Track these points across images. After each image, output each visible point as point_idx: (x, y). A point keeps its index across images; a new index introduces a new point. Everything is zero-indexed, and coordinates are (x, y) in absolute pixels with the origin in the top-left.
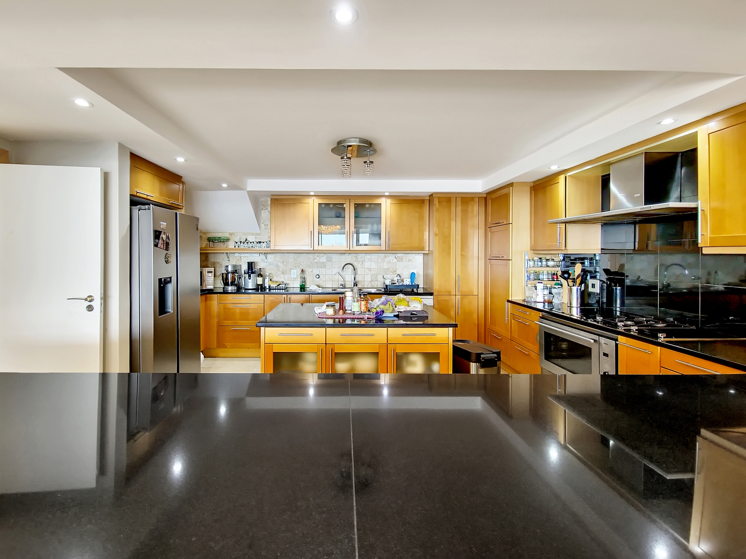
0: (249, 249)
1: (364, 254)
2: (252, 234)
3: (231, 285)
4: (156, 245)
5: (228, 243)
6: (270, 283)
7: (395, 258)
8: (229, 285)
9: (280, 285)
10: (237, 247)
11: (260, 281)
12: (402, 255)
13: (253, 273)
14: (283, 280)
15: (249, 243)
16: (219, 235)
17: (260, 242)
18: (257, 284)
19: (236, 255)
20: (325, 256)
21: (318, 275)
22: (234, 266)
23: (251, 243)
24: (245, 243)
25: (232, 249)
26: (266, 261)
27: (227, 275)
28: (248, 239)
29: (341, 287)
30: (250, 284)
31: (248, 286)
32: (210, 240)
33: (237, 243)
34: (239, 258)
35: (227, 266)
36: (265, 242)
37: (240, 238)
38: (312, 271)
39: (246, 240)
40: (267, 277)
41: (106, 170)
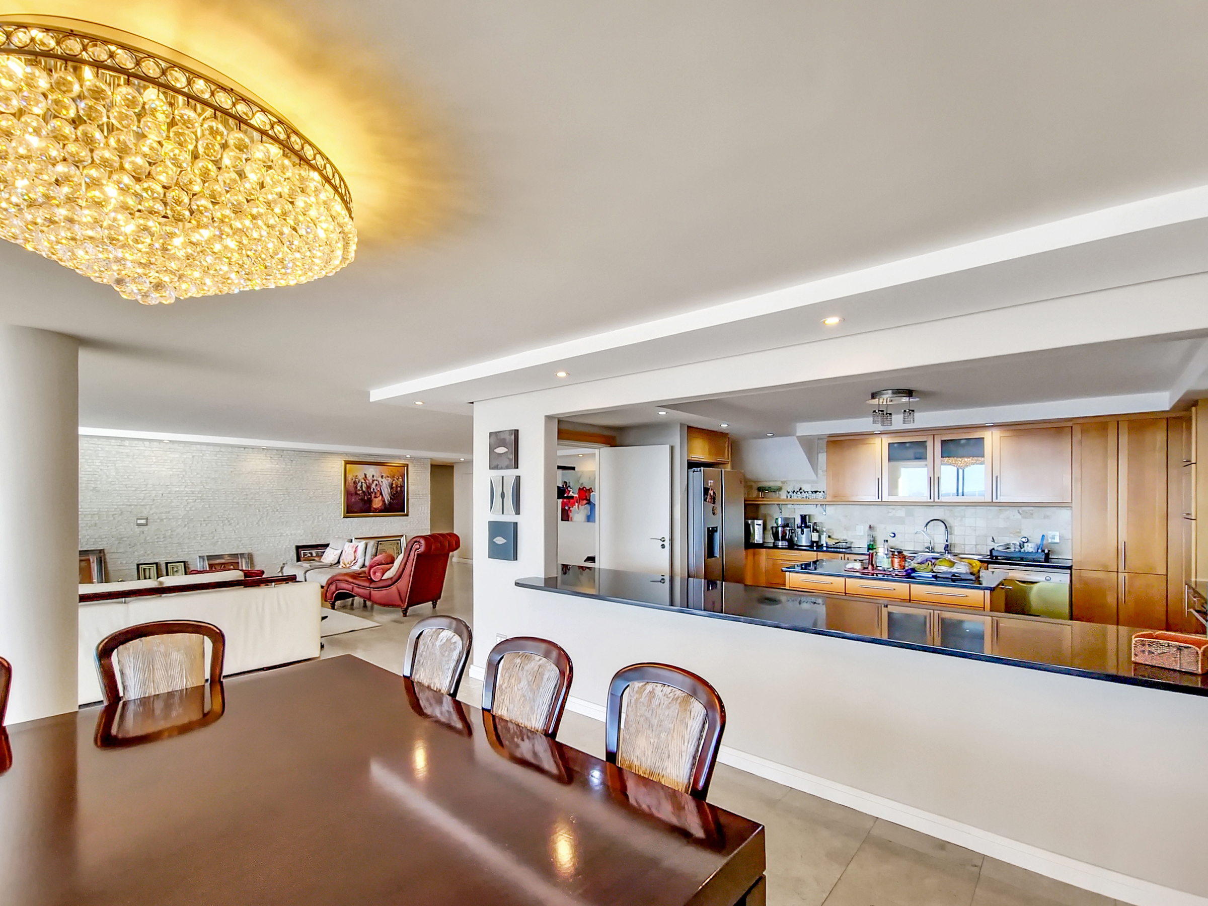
0: (803, 499)
1: (964, 507)
2: (808, 482)
3: (782, 540)
4: (705, 500)
5: (780, 493)
6: (828, 540)
7: (1019, 512)
8: (779, 540)
9: (840, 544)
10: (789, 497)
11: (815, 537)
12: (1032, 508)
13: (807, 527)
14: (845, 538)
15: (803, 493)
16: (771, 484)
17: (816, 492)
18: (811, 541)
19: (789, 506)
20: (904, 509)
21: (894, 534)
22: (786, 519)
23: (805, 492)
24: (799, 493)
25: (783, 500)
26: (824, 513)
27: (777, 528)
28: (803, 489)
29: (928, 550)
30: (804, 541)
31: (801, 542)
32: (761, 489)
33: (789, 493)
34: (793, 510)
35: (777, 519)
36: (822, 492)
37: (794, 487)
38: (885, 528)
39: (801, 489)
40: (825, 534)
41: (672, 444)
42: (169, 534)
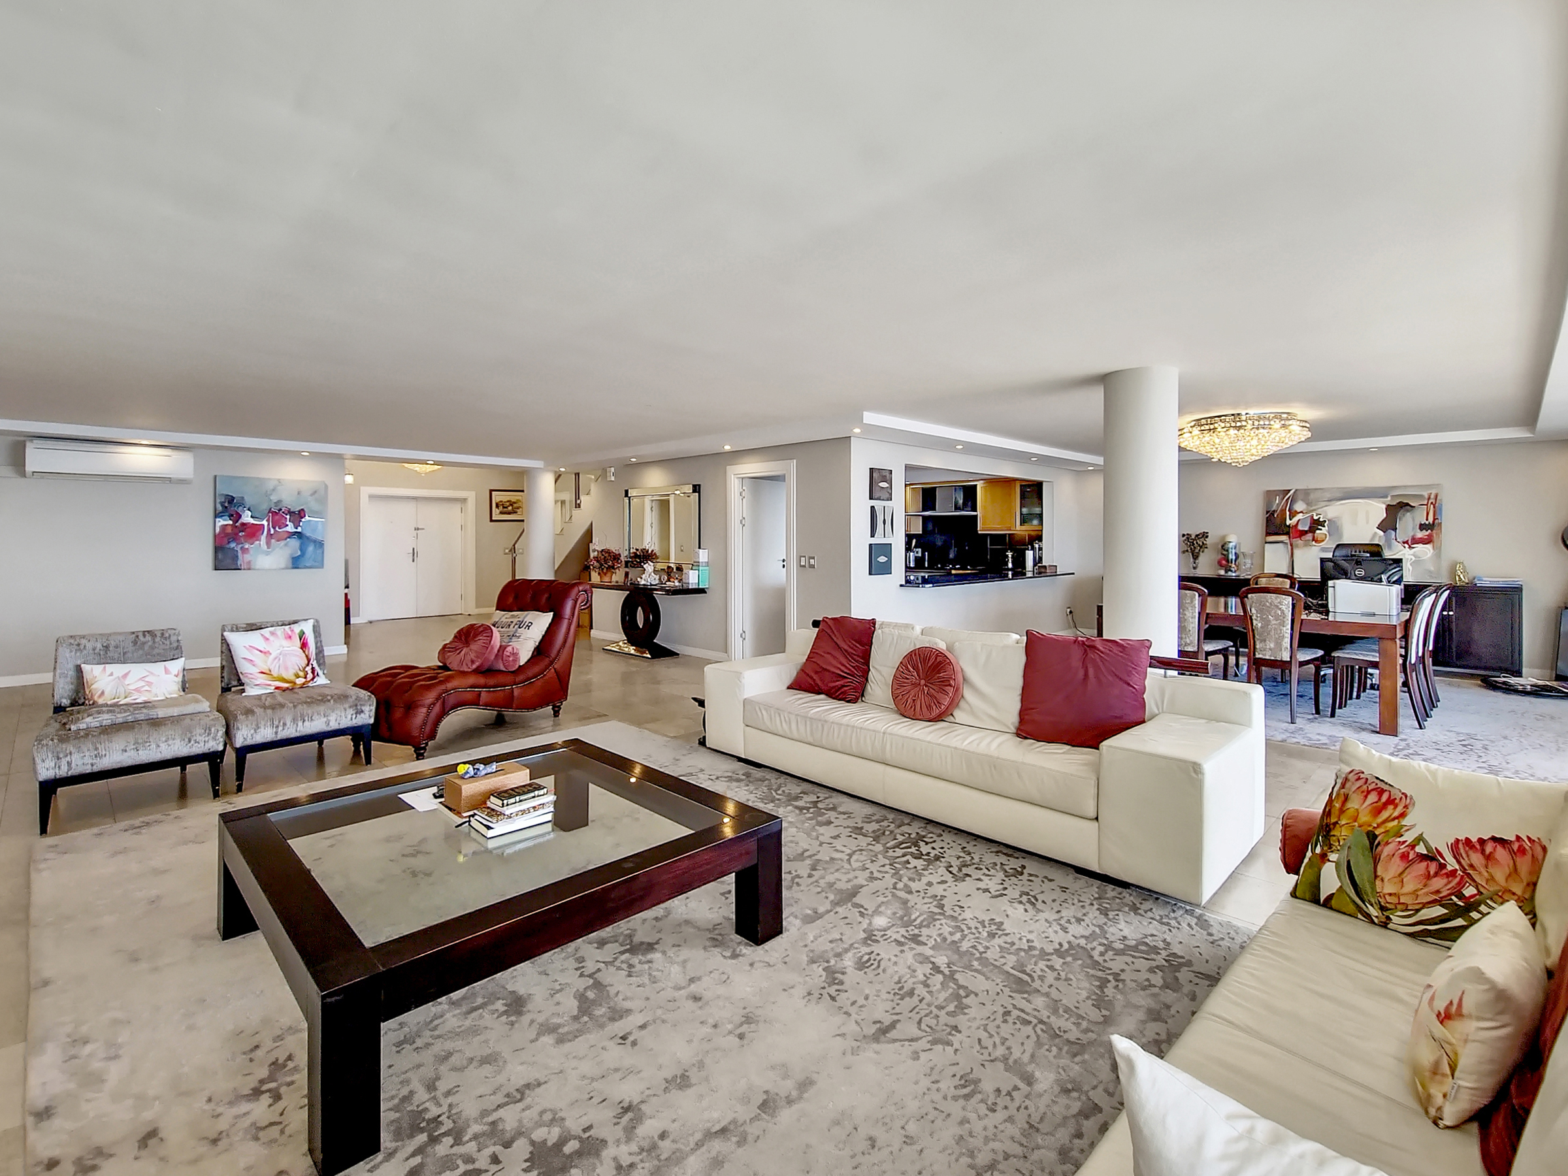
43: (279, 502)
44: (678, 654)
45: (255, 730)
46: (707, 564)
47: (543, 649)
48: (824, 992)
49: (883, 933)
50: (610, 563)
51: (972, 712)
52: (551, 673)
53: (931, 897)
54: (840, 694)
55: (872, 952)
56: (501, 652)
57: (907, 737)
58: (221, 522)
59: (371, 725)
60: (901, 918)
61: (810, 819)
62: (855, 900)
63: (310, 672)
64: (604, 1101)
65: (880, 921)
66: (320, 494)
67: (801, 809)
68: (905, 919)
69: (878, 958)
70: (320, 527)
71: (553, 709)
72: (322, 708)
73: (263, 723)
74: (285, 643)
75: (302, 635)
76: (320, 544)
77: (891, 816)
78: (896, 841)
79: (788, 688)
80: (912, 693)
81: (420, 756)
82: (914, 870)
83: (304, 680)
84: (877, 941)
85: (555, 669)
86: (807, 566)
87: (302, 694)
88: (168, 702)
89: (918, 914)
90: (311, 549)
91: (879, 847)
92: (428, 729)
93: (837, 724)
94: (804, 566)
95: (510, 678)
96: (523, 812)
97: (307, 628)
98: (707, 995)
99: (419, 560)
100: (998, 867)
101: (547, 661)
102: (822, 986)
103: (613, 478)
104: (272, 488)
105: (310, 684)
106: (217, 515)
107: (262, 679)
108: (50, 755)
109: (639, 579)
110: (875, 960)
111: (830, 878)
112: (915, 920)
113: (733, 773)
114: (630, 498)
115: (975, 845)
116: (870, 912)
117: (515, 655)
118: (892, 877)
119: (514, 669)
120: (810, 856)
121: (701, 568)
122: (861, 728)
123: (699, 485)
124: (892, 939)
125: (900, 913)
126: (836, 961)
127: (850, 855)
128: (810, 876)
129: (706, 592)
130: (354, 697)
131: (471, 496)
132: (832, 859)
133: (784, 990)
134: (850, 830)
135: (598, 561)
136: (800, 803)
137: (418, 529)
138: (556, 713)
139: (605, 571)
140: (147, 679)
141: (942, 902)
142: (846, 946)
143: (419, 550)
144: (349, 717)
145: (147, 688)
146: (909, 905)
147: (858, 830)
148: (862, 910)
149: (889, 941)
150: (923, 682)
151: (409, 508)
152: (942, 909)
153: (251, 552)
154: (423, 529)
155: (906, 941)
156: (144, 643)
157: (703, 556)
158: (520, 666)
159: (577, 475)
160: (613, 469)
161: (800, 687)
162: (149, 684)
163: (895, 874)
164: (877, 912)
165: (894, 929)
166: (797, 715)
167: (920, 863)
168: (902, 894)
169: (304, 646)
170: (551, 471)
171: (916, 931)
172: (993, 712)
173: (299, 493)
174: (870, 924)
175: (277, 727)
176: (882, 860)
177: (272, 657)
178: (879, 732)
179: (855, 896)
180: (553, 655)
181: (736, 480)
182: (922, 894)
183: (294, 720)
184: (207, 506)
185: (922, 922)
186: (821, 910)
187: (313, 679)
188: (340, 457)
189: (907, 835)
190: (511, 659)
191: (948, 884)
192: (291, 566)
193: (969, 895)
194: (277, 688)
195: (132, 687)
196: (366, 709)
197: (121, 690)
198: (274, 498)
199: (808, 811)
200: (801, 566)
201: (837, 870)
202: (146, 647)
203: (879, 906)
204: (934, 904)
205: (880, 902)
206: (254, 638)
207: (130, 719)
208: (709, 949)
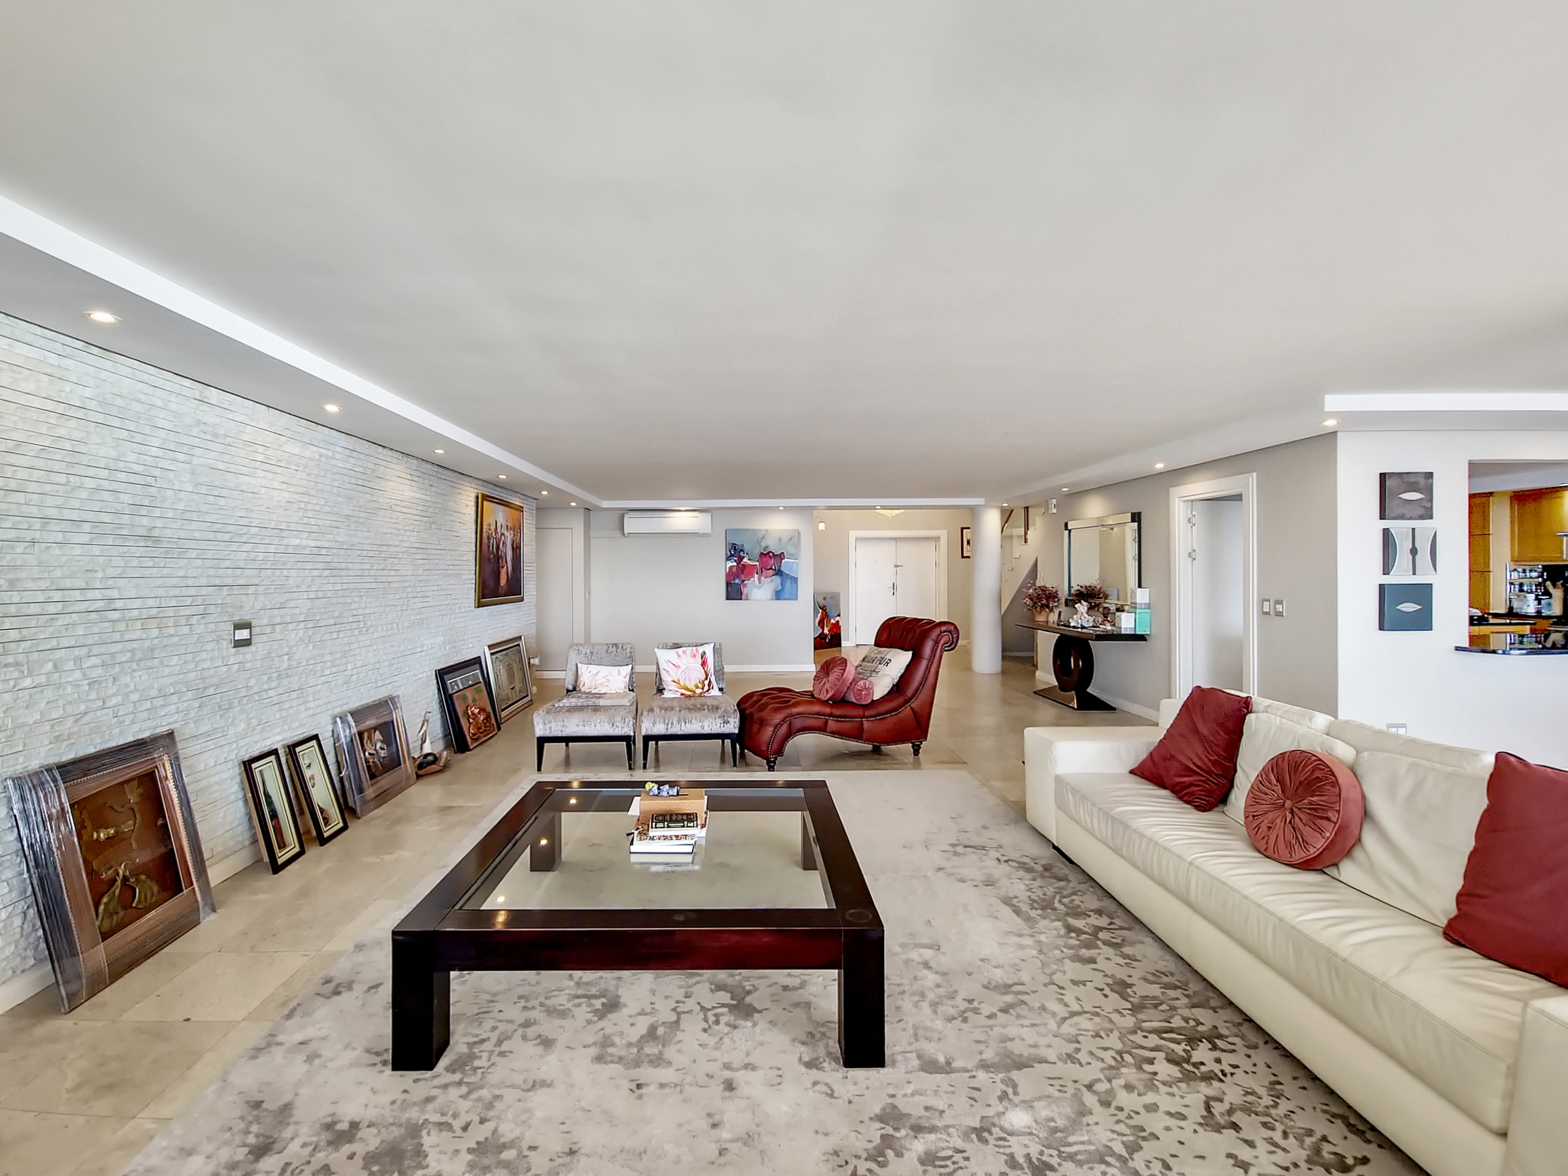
42: (285, 665)
43: (767, 547)
44: (1114, 709)
45: (653, 725)
46: (1149, 606)
47: (899, 688)
48: (854, 1162)
49: (1004, 1135)
50: (1044, 602)
51: (1372, 871)
52: (906, 712)
53: (1135, 1127)
54: (1186, 794)
55: (962, 1152)
56: (853, 684)
57: (1217, 879)
58: (730, 564)
59: (737, 734)
60: (1056, 1130)
61: (1071, 947)
62: (1015, 1075)
63: (706, 685)
64: (568, 1132)
65: (1018, 1118)
66: (795, 538)
67: (1070, 929)
68: (1059, 1135)
69: (962, 1163)
70: (795, 566)
71: (913, 747)
72: (698, 715)
73: (658, 720)
74: (691, 660)
75: (703, 655)
76: (795, 580)
77: (1194, 987)
78: (1168, 1024)
79: (1132, 772)
80: (1270, 816)
81: (771, 769)
82: (1150, 1076)
83: (701, 691)
84: (986, 1142)
85: (912, 708)
86: (1271, 613)
87: (698, 702)
88: (617, 695)
89: (1085, 1138)
90: (788, 584)
91: (1129, 1021)
92: (775, 746)
93: (1139, 833)
94: (1268, 613)
95: (860, 712)
96: (665, 838)
97: (709, 650)
98: (743, 1090)
99: (898, 593)
100: (1308, 1141)
101: (901, 700)
102: (859, 1154)
103: (1054, 511)
104: (761, 537)
105: (706, 694)
106: (728, 559)
107: (673, 686)
108: (541, 721)
109: (1071, 620)
110: (954, 1163)
111: (1012, 1031)
112: (1070, 1145)
113: (1033, 859)
114: (1070, 531)
115: (1304, 1088)
116: (1016, 1099)
117: (869, 690)
118: (1103, 1069)
119: (866, 703)
120: (1020, 993)
121: (1138, 611)
122: (1165, 848)
123: (1139, 514)
124: (1008, 1151)
125: (1060, 1123)
126: (907, 1135)
127: (1074, 1014)
128: (990, 1017)
129: (1145, 640)
130: (723, 709)
131: (943, 534)
132: (1043, 1008)
133: (817, 1132)
134: (1110, 981)
135: (1031, 599)
136: (1079, 923)
137: (897, 566)
138: (916, 752)
139: (1038, 609)
140: (607, 678)
141: (1143, 1144)
142: (939, 1124)
143: (898, 584)
144: (719, 725)
145: (606, 684)
146: (1085, 1120)
147: (1121, 987)
148: (1010, 1091)
149: (1002, 1150)
150: (1288, 804)
151: (890, 547)
152: (1131, 1154)
153: (748, 585)
154: (901, 566)
155: (1025, 1165)
156: (611, 653)
157: (1142, 596)
158: (873, 701)
159: (1027, 508)
160: (1054, 501)
161: (1143, 773)
162: (608, 681)
163: (1111, 1068)
164: (1028, 1105)
165: (1025, 1140)
166: (1100, 809)
167: (1165, 1070)
168: (1090, 1100)
169: (704, 664)
170: (997, 507)
171: (1054, 1161)
172: (1408, 882)
173: (780, 540)
174: (1000, 1114)
175: (667, 724)
176: (1114, 1041)
177: (681, 670)
178: (1184, 860)
179: (1019, 1069)
180: (910, 693)
181: (1182, 504)
182: (1122, 1116)
183: (679, 721)
184: (722, 552)
185: (1076, 1154)
186: (957, 1064)
187: (708, 691)
188: (812, 508)
189: (1192, 1023)
190: (863, 693)
191: (1182, 1123)
192: (775, 598)
193: (1202, 1157)
194: (682, 694)
195: (599, 682)
196: (731, 720)
197: (593, 683)
198: (763, 544)
199: (1078, 936)
200: (1265, 613)
201: (1033, 1025)
202: (613, 655)
203: (1039, 1099)
204: (1125, 1139)
205: (1046, 1093)
206: (671, 654)
207: (585, 704)
208: (796, 1044)
